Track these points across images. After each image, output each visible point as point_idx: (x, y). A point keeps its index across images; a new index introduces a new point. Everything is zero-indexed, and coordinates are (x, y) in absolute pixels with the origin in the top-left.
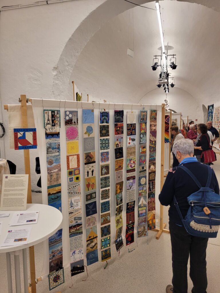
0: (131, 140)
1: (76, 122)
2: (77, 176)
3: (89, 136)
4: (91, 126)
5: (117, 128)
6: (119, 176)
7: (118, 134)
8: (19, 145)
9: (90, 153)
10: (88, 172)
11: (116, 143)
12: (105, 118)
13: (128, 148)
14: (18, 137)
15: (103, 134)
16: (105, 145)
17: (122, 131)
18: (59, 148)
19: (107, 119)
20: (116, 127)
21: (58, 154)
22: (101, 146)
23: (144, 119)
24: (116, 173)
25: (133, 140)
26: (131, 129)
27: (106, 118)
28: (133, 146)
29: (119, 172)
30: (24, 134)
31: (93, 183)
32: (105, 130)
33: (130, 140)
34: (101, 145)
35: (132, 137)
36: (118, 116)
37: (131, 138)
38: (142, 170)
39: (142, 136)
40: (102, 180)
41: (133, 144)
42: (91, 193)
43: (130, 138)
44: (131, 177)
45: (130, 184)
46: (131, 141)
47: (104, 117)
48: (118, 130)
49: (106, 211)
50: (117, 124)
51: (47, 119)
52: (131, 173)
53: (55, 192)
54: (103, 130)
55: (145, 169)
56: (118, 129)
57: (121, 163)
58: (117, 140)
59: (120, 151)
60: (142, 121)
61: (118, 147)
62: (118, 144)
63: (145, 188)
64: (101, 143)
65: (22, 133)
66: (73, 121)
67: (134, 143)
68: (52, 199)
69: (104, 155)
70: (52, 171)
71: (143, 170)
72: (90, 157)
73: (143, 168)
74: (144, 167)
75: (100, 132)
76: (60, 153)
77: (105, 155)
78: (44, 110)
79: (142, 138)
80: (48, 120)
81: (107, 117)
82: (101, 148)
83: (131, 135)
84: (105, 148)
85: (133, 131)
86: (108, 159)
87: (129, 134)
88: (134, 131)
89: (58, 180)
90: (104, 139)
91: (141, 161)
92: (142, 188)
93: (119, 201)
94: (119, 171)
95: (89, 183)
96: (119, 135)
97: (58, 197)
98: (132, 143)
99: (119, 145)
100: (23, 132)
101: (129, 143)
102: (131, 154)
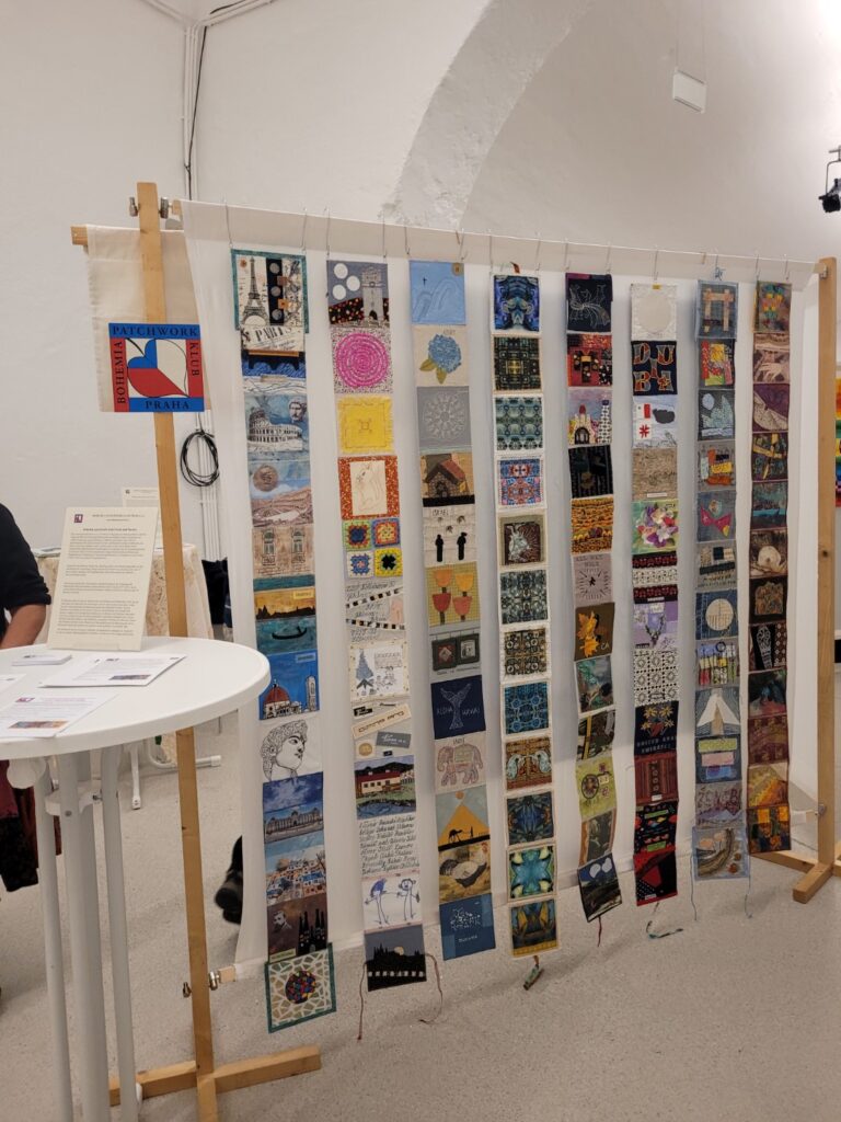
0: (652, 415)
1: (380, 314)
2: (389, 551)
3: (441, 378)
4: (453, 337)
5: (581, 354)
6: (593, 574)
7: (586, 381)
8: (133, 393)
9: (450, 455)
10: (439, 542)
11: (577, 426)
12: (518, 308)
13: (637, 454)
14: (128, 360)
15: (510, 377)
16: (519, 426)
17: (604, 370)
18: (302, 420)
19: (531, 312)
20: (574, 350)
21: (297, 444)
22: (499, 432)
23: (720, 323)
24: (577, 559)
25: (665, 417)
26: (654, 367)
27: (524, 303)
28: (663, 447)
29: (592, 557)
30: (151, 349)
31: (465, 594)
32: (520, 357)
33: (647, 415)
34: (501, 426)
35: (654, 402)
36: (583, 301)
37: (652, 407)
38: (713, 563)
39: (708, 401)
40: (510, 586)
41: (663, 437)
42: (455, 635)
43: (647, 407)
44: (654, 588)
45: (650, 619)
46: (652, 422)
47: (511, 302)
48: (586, 364)
49: (531, 729)
50: (577, 336)
51: (247, 289)
52: (657, 570)
53: (287, 609)
54: (508, 357)
55: (728, 558)
56: (586, 359)
57: (601, 519)
58: (582, 410)
59: (597, 461)
60: (707, 329)
61: (588, 442)
62: (582, 430)
63: (728, 648)
64: (501, 415)
65: (142, 342)
66: (366, 310)
67: (669, 430)
68: (275, 636)
69: (517, 474)
70: (275, 518)
71: (718, 562)
72: (449, 476)
73: (718, 553)
74: (725, 551)
75: (496, 366)
76: (306, 442)
77: (523, 473)
78: (235, 252)
79: (709, 413)
80: (254, 295)
81: (527, 300)
82: (500, 439)
83: (655, 391)
84: (523, 443)
85: (663, 376)
86: (538, 491)
87: (642, 390)
88: (666, 375)
89: (299, 559)
90: (514, 401)
91: (705, 518)
92: (712, 646)
93: (594, 690)
94: (594, 553)
95: (444, 590)
96: (592, 388)
97: (300, 634)
98: (657, 431)
99: (592, 433)
100: (146, 341)
101: (644, 431)
102: (651, 484)
